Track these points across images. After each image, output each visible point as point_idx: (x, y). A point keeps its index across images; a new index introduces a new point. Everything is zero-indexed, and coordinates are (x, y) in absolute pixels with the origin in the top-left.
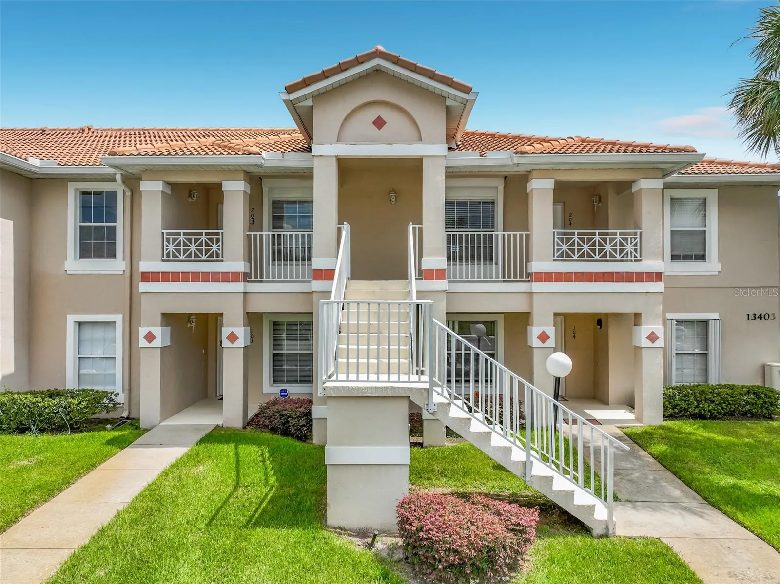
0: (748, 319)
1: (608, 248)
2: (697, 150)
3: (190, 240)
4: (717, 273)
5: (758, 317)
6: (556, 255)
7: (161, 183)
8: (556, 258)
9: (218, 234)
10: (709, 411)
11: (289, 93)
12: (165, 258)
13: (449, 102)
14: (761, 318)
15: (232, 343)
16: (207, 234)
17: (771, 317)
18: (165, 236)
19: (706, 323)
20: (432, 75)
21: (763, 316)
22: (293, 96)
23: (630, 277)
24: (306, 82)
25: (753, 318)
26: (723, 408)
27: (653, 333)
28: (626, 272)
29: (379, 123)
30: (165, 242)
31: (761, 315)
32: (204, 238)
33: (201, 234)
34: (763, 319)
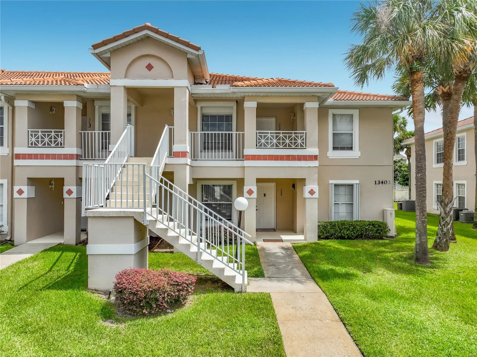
0: (376, 184)
1: (288, 141)
2: (335, 86)
3: (45, 135)
4: (358, 158)
5: (381, 183)
6: (258, 145)
7: (27, 101)
8: (258, 147)
9: (61, 132)
10: (347, 235)
11: (94, 49)
12: (30, 146)
13: (189, 56)
14: (383, 183)
15: (69, 195)
16: (55, 132)
17: (388, 182)
18: (30, 133)
19: (352, 185)
20: (177, 40)
21: (384, 182)
22: (98, 51)
23: (300, 158)
24: (104, 43)
25: (378, 183)
26: (354, 233)
27: (312, 190)
28: (297, 155)
29: (150, 67)
30: (30, 136)
31: (382, 181)
32: (53, 134)
33: (51, 132)
34: (384, 183)
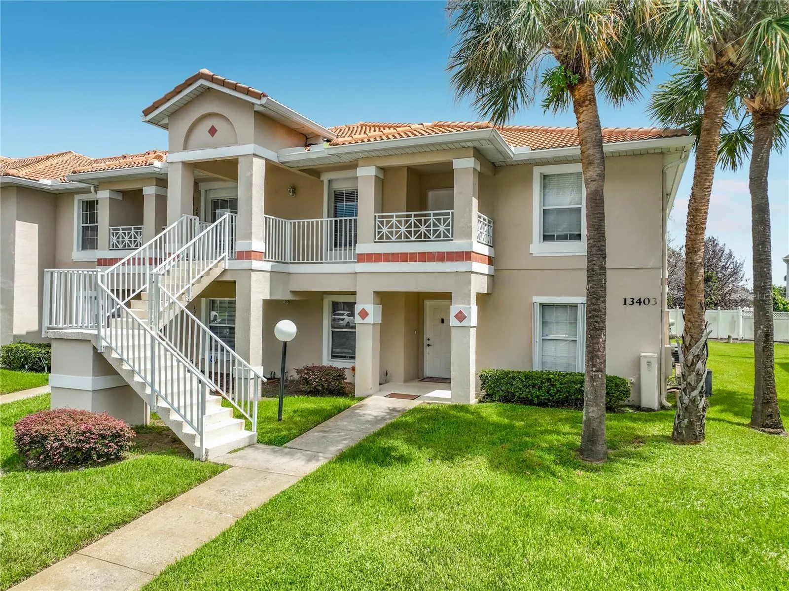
0: (625, 304)
1: (423, 229)
3: (125, 233)
5: (637, 302)
6: (377, 237)
7: (109, 191)
8: (377, 240)
9: (140, 228)
11: (146, 115)
12: (111, 248)
13: (256, 108)
14: (640, 303)
16: (134, 229)
17: (652, 302)
18: (111, 231)
19: (576, 307)
20: (235, 88)
21: (642, 301)
22: (150, 117)
23: (441, 257)
24: (156, 106)
25: (632, 303)
27: (460, 312)
28: (438, 252)
29: (213, 131)
30: (112, 236)
31: (640, 299)
32: (133, 231)
33: (130, 229)
34: (642, 304)
